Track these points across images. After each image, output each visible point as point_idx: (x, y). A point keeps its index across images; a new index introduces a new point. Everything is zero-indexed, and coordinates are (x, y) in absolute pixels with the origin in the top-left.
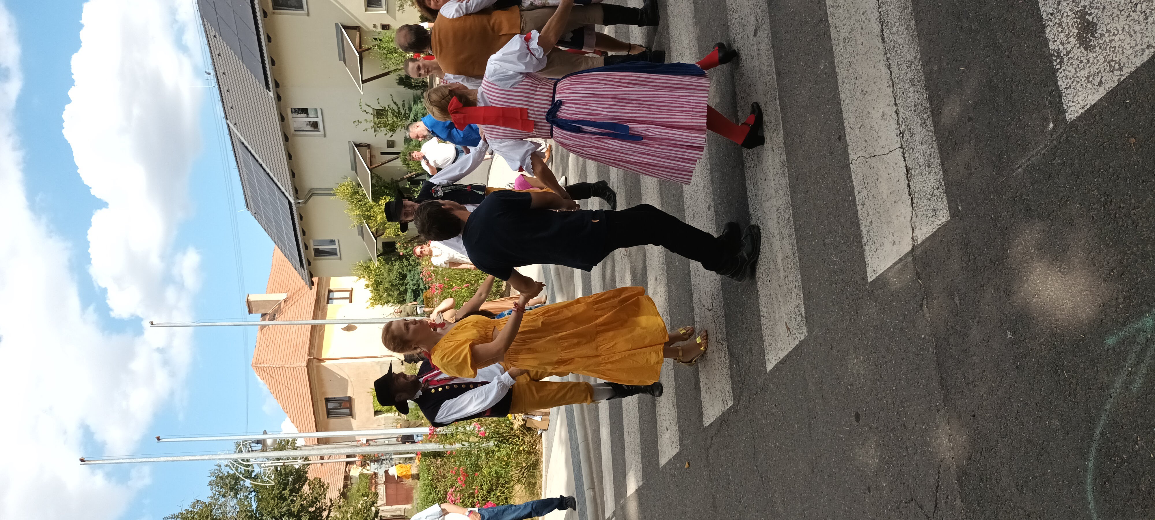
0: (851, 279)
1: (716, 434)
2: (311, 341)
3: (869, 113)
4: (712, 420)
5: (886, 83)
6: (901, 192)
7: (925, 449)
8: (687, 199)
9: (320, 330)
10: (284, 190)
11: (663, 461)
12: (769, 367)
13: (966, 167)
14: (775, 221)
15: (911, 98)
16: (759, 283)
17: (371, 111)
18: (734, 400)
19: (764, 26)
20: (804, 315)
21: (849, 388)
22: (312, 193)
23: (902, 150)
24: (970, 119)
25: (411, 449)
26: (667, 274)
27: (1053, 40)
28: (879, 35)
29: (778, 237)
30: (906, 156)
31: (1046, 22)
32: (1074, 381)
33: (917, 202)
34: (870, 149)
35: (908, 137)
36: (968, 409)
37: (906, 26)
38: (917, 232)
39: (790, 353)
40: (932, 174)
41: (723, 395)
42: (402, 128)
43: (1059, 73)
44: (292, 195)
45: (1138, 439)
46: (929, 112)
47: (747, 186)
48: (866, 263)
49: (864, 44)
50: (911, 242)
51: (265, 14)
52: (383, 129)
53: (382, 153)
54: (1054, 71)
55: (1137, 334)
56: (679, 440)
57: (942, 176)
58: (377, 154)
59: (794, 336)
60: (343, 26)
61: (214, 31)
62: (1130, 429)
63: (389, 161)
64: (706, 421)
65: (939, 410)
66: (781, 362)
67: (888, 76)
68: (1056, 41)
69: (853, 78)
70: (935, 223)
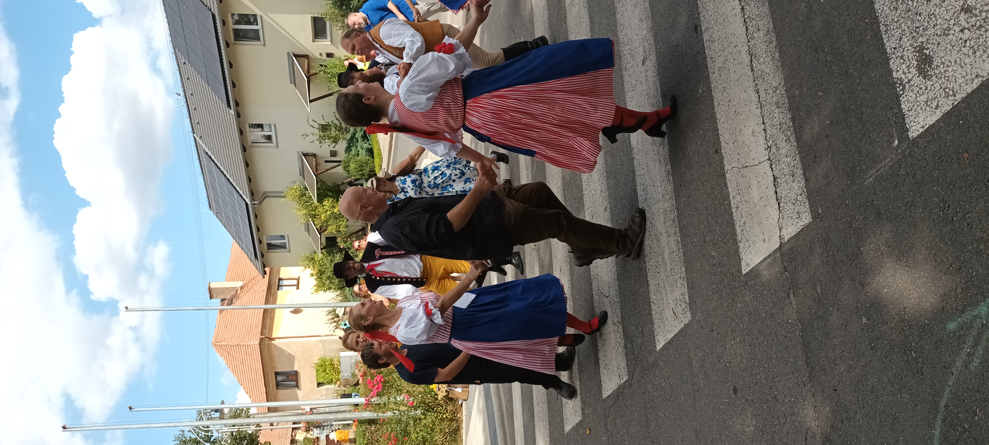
0: (728, 272)
1: (613, 404)
2: (263, 322)
3: (741, 130)
4: (610, 392)
5: (755, 105)
6: (769, 197)
7: (794, 418)
8: (586, 201)
9: (272, 313)
10: (242, 194)
11: (568, 428)
12: (659, 347)
13: (825, 176)
14: (663, 221)
15: (777, 118)
16: (649, 274)
17: (317, 126)
18: (629, 374)
19: (651, 57)
20: (688, 302)
21: (728, 365)
22: (266, 196)
23: (770, 162)
24: (827, 136)
25: (348, 417)
26: (570, 266)
27: (896, 70)
28: (749, 65)
29: (665, 235)
30: (773, 167)
31: (890, 55)
32: (920, 360)
33: (784, 206)
34: (743, 161)
35: (775, 151)
36: (831, 384)
37: (771, 57)
38: (784, 232)
39: (676, 335)
40: (796, 182)
41: (619, 370)
42: (343, 140)
43: (902, 98)
44: (249, 198)
45: (978, 411)
46: (792, 130)
47: (638, 191)
48: (741, 257)
49: (736, 72)
50: (779, 241)
51: (228, 45)
52: (327, 141)
53: (326, 162)
54: (898, 96)
55: (974, 320)
56: (582, 409)
57: (804, 184)
58: (322, 162)
59: (680, 320)
60: (293, 54)
61: (184, 59)
62: (970, 402)
63: (332, 168)
64: (604, 393)
65: (805, 385)
66: (668, 343)
67: (757, 99)
68: (899, 71)
69: (727, 101)
70: (799, 224)
